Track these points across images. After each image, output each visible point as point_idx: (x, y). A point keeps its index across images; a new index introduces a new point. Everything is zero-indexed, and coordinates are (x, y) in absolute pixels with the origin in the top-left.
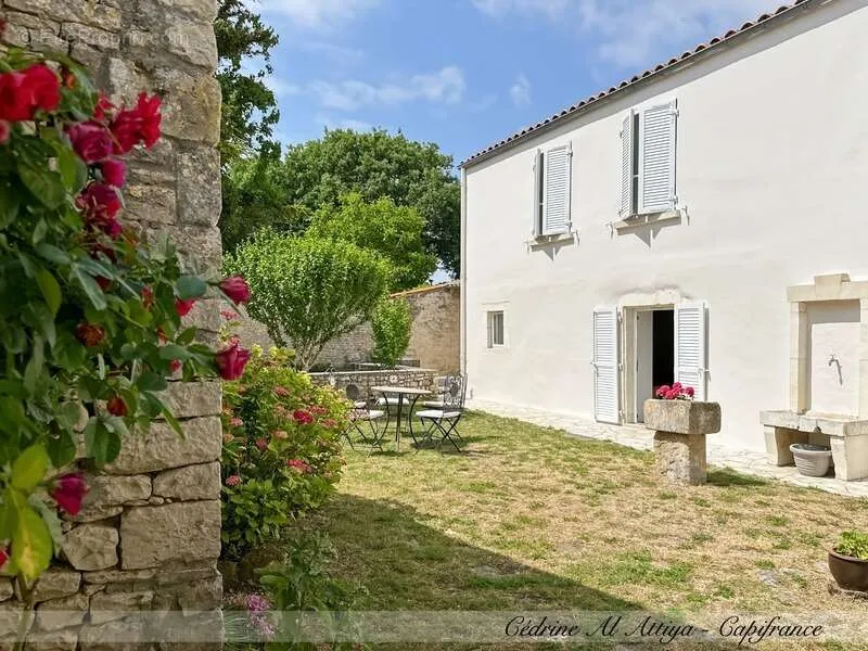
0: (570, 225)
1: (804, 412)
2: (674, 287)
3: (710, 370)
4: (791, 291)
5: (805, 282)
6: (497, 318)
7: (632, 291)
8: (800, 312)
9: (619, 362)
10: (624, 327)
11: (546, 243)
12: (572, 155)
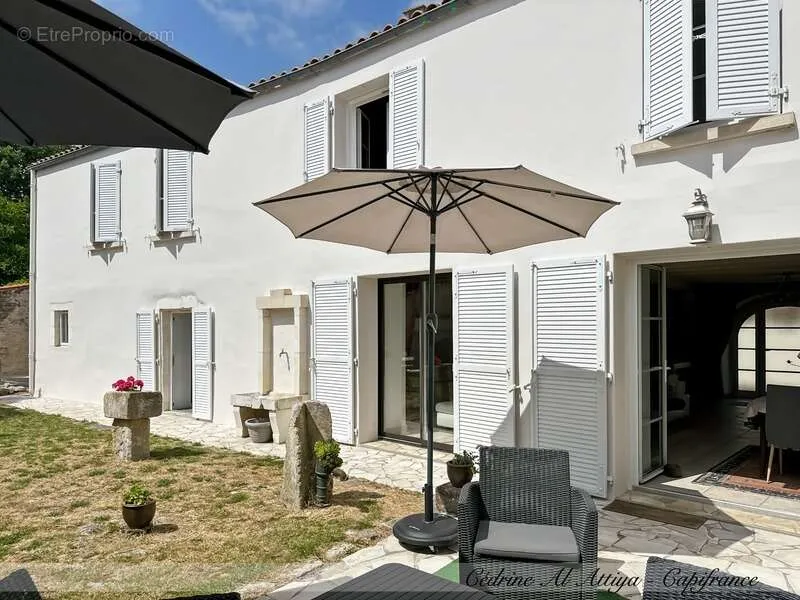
0: (121, 234)
1: (268, 393)
2: (193, 294)
3: (216, 362)
4: (259, 300)
5: (266, 294)
6: (62, 317)
7: (164, 296)
8: (264, 317)
9: (157, 357)
10: (160, 327)
11: (103, 249)
12: (121, 172)
